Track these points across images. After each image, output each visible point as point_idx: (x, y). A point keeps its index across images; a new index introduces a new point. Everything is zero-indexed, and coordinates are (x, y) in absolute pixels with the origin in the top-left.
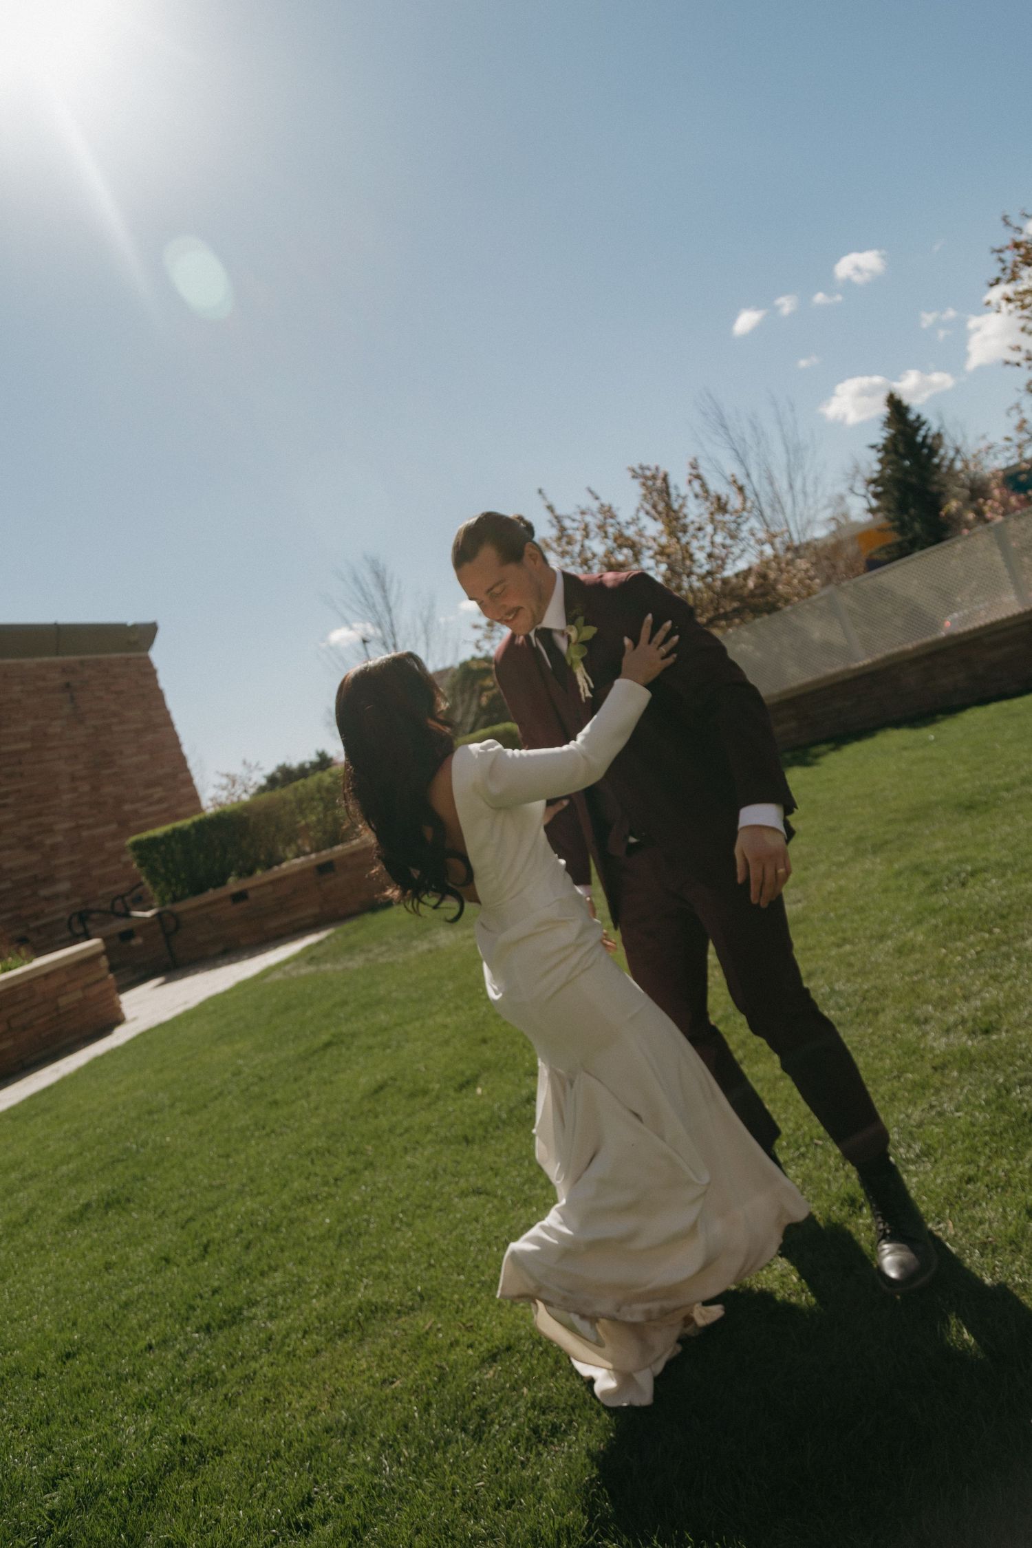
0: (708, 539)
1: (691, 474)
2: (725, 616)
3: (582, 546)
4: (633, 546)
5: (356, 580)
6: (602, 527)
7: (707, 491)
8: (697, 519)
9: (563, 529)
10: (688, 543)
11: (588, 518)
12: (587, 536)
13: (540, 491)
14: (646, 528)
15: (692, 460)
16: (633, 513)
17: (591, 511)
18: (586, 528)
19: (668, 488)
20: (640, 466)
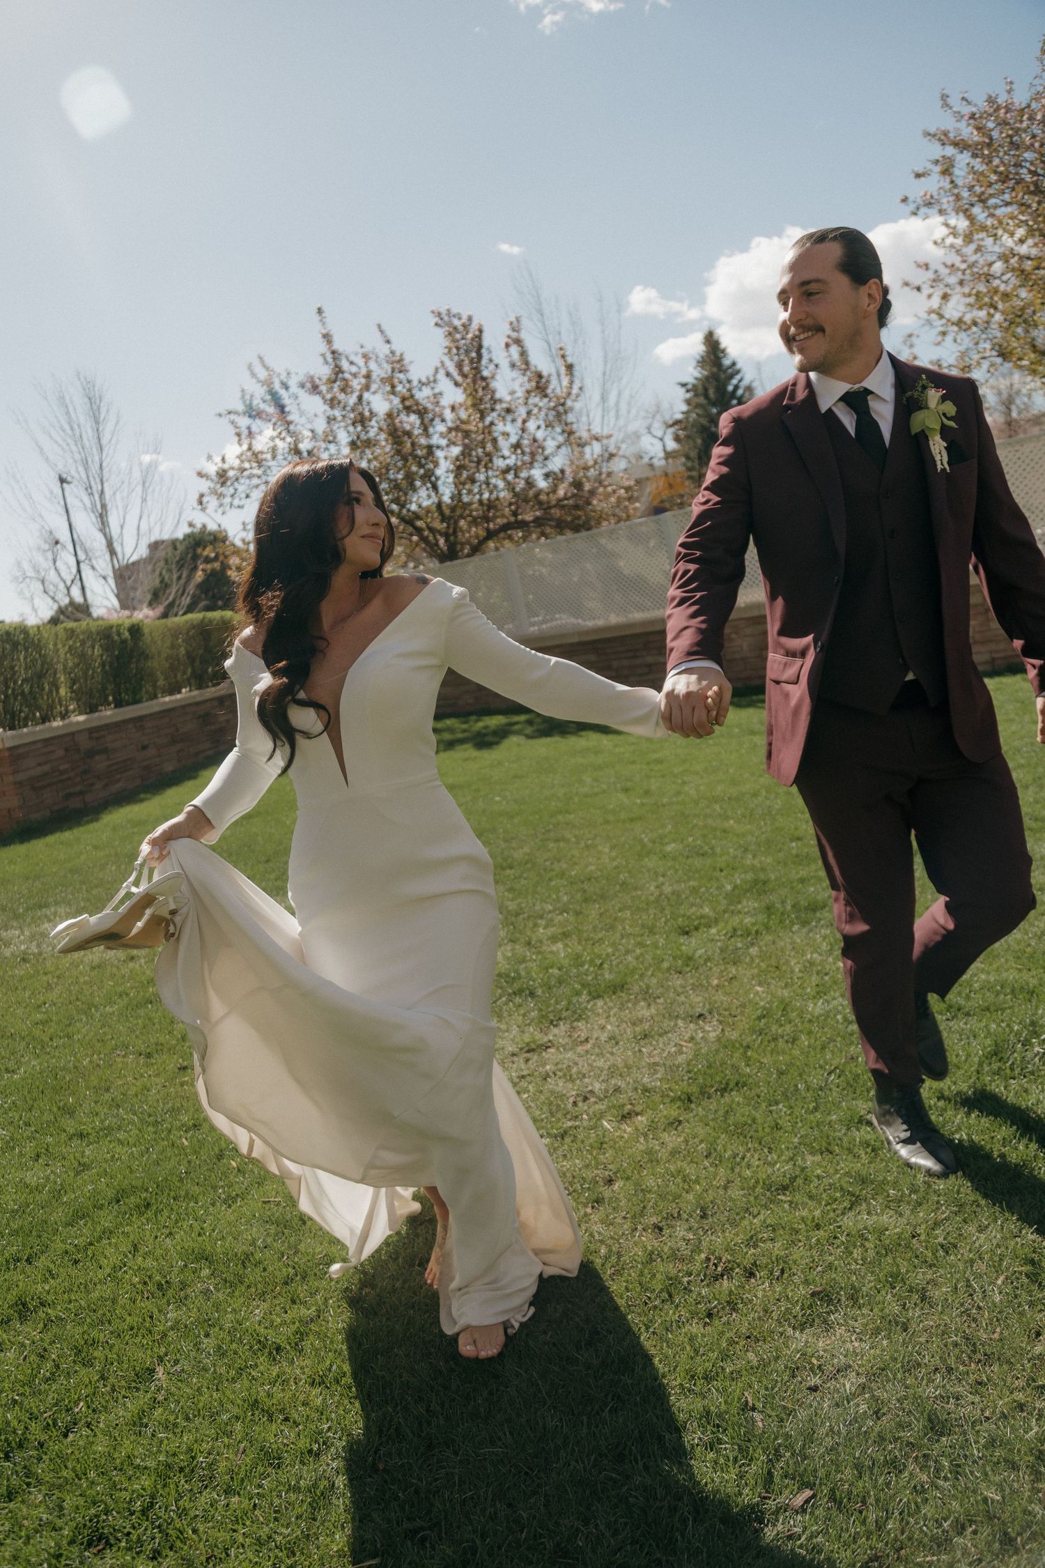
0: (519, 423)
1: (509, 337)
2: (522, 526)
3: (360, 398)
4: (422, 413)
5: (62, 399)
6: (390, 381)
7: (527, 363)
8: (508, 398)
9: (338, 371)
10: (492, 424)
11: (373, 365)
12: (367, 387)
13: (320, 311)
14: (441, 394)
15: (513, 319)
16: (431, 372)
17: (377, 357)
18: (368, 376)
19: (480, 347)
20: (448, 310)
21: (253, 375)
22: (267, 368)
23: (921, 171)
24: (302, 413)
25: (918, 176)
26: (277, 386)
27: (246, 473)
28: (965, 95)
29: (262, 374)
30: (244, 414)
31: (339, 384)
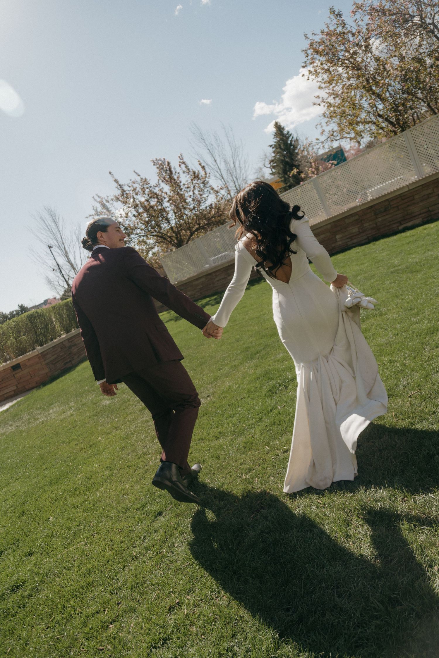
0: (192, 192)
1: (180, 162)
2: (203, 227)
3: (134, 198)
4: (158, 197)
5: (41, 218)
6: (142, 189)
7: (189, 169)
8: (186, 183)
9: (123, 191)
10: (183, 194)
11: (135, 185)
12: (135, 194)
13: (110, 173)
14: (163, 188)
15: (180, 155)
16: (156, 182)
17: (137, 182)
18: (135, 190)
19: (170, 169)
20: (156, 159)
21: (95, 200)
22: (99, 197)
26: (105, 202)
28: (313, 32)
29: (99, 200)
31: (125, 196)
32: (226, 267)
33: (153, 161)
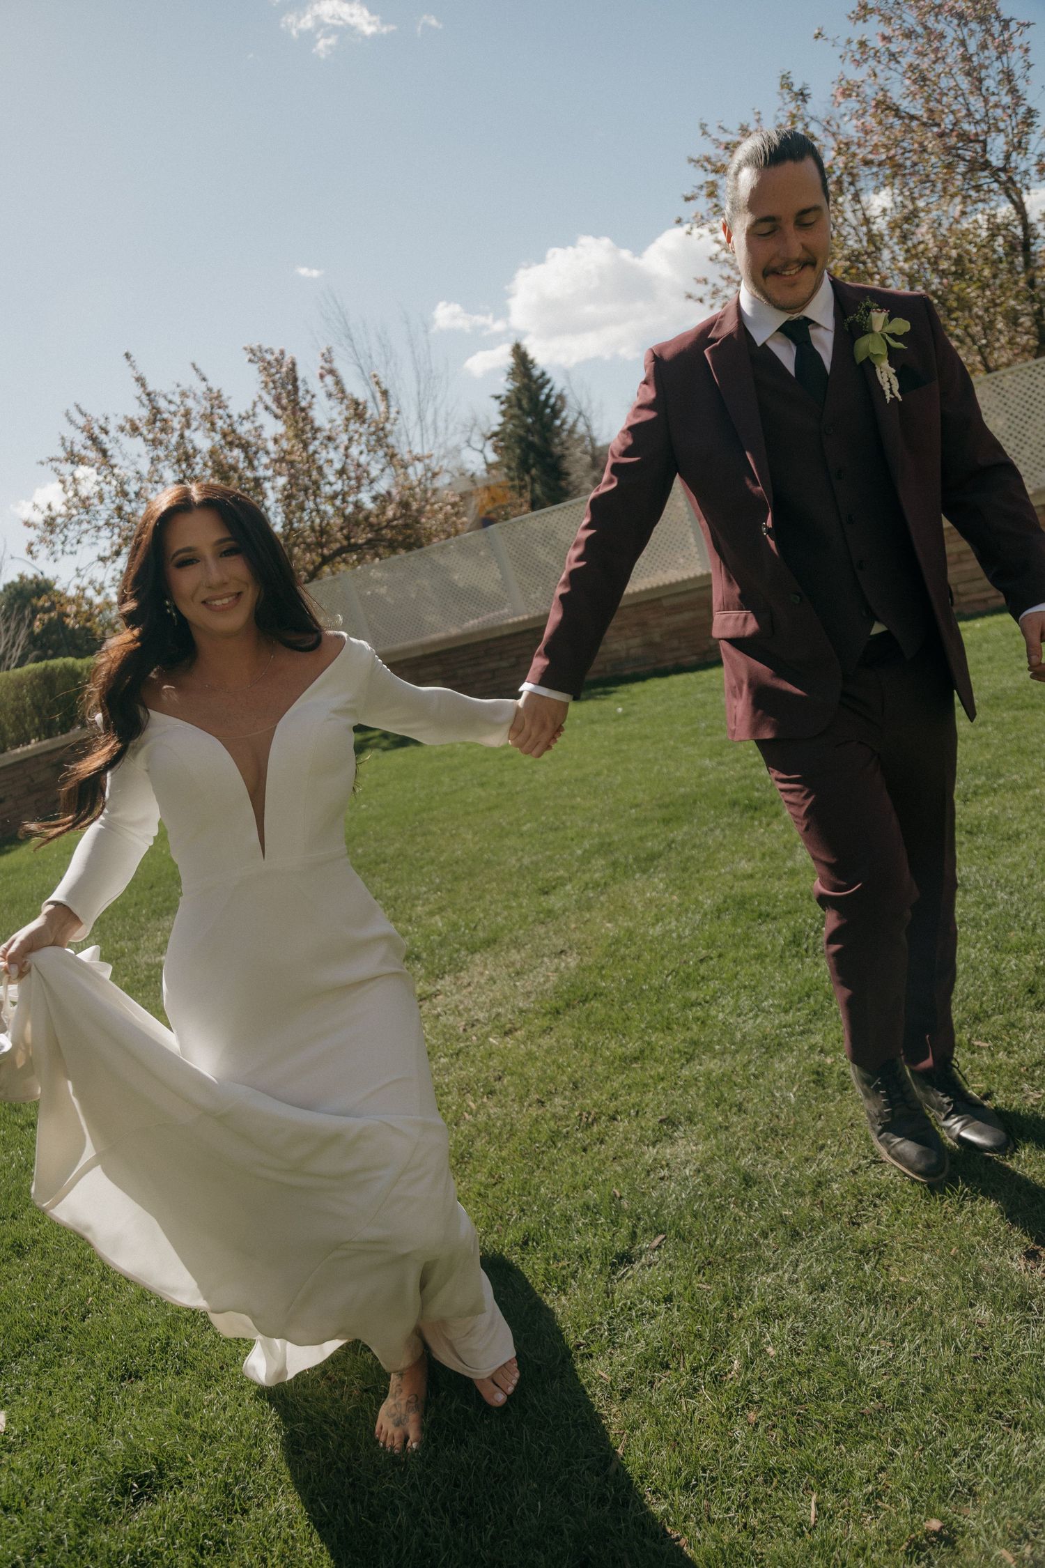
0: (342, 450)
1: (322, 368)
2: (356, 549)
3: (182, 436)
4: (245, 447)
6: (209, 418)
7: (343, 391)
8: (328, 426)
9: (156, 411)
10: (315, 452)
11: (190, 403)
12: (188, 425)
13: (127, 356)
14: (261, 427)
15: (324, 351)
16: (249, 406)
17: (195, 395)
18: (187, 414)
19: (295, 379)
20: (260, 346)
21: (71, 421)
22: (84, 415)
23: (689, 195)
24: (125, 457)
25: (687, 199)
26: (97, 431)
27: (73, 519)
28: (722, 124)
29: (81, 421)
30: (67, 460)
31: (158, 424)
32: (416, 658)
33: (252, 351)
